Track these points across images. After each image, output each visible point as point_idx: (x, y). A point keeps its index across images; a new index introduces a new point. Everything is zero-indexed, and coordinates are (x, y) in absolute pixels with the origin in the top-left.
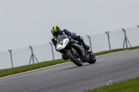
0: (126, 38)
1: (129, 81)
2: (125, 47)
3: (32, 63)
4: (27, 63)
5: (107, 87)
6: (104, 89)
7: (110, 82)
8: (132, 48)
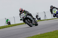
0: (45, 16)
1: (47, 33)
2: (45, 19)
5: (38, 35)
6: (36, 36)
7: (39, 33)
8: (48, 20)
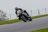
3: (39, 15)
4: (37, 15)
